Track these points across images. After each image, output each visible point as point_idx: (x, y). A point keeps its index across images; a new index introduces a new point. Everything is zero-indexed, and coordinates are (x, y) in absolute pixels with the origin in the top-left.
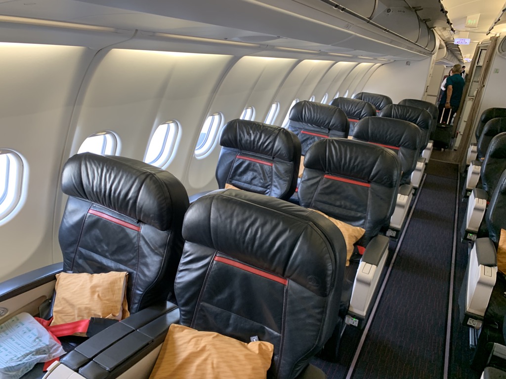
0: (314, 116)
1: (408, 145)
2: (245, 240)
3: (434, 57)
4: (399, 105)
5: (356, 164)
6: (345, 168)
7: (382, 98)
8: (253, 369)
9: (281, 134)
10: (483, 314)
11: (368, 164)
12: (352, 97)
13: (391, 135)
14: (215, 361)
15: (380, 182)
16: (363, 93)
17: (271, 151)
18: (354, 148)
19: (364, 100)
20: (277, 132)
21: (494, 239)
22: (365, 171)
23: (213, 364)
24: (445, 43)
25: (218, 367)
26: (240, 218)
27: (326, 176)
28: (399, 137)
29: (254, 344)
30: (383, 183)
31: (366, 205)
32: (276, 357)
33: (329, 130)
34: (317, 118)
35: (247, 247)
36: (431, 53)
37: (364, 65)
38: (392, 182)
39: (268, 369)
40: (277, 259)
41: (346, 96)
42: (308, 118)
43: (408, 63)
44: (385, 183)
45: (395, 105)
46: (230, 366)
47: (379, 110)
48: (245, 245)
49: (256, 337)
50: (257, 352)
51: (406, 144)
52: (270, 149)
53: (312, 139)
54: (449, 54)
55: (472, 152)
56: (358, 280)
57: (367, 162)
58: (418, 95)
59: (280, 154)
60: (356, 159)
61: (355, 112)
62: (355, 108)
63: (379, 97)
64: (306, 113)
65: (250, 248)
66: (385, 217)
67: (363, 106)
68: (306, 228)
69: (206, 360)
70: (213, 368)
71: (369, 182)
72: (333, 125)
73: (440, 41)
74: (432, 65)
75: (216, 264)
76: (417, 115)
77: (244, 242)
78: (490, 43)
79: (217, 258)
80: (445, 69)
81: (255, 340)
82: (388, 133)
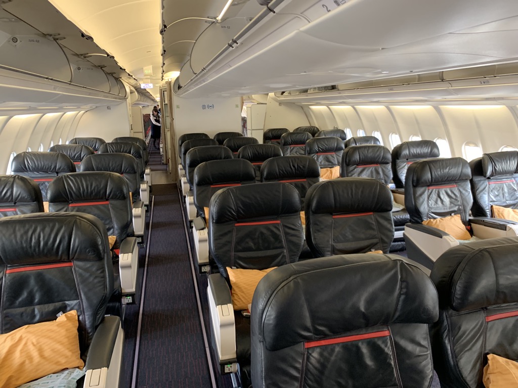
0: (38, 165)
1: (129, 170)
2: (31, 246)
3: (129, 100)
4: (112, 143)
5: (93, 188)
6: (85, 194)
7: (95, 140)
8: (67, 330)
9: (17, 180)
10: (208, 261)
11: (102, 186)
12: (67, 143)
13: (113, 166)
14: (34, 341)
15: (115, 197)
16: (76, 139)
17: (11, 198)
18: (88, 178)
19: (79, 144)
20: (12, 180)
21: (203, 216)
22: (101, 192)
23: (33, 343)
24: (135, 88)
25: (38, 343)
26: (22, 231)
27: (70, 205)
28: (120, 165)
29: (61, 317)
30: (118, 197)
31: (110, 218)
32: (81, 318)
33: (57, 173)
34: (41, 165)
35: (35, 250)
36: (125, 98)
37: (70, 114)
38: (124, 195)
39: (77, 328)
40: (61, 248)
41: (60, 144)
42: (32, 167)
43: (109, 108)
44: (119, 197)
45: (109, 143)
46: (49, 337)
47: (96, 151)
48: (33, 248)
49: (61, 313)
50: (66, 319)
51: (127, 170)
52: (9, 196)
53: (42, 184)
54: (141, 96)
55: (181, 169)
56: (122, 267)
57: (100, 185)
58: (125, 132)
59: (21, 198)
60: (91, 186)
61: (75, 155)
62: (74, 151)
63: (93, 140)
64: (29, 163)
65: (37, 249)
66: (128, 222)
67: (80, 149)
68: (76, 221)
69: (26, 344)
70: (34, 345)
71: (107, 200)
72: (60, 168)
73: (129, 87)
74: (129, 107)
75: (9, 276)
76: (129, 149)
77: (31, 247)
78: (167, 86)
79: (8, 272)
80: (141, 109)
81: (60, 315)
82: (110, 165)
